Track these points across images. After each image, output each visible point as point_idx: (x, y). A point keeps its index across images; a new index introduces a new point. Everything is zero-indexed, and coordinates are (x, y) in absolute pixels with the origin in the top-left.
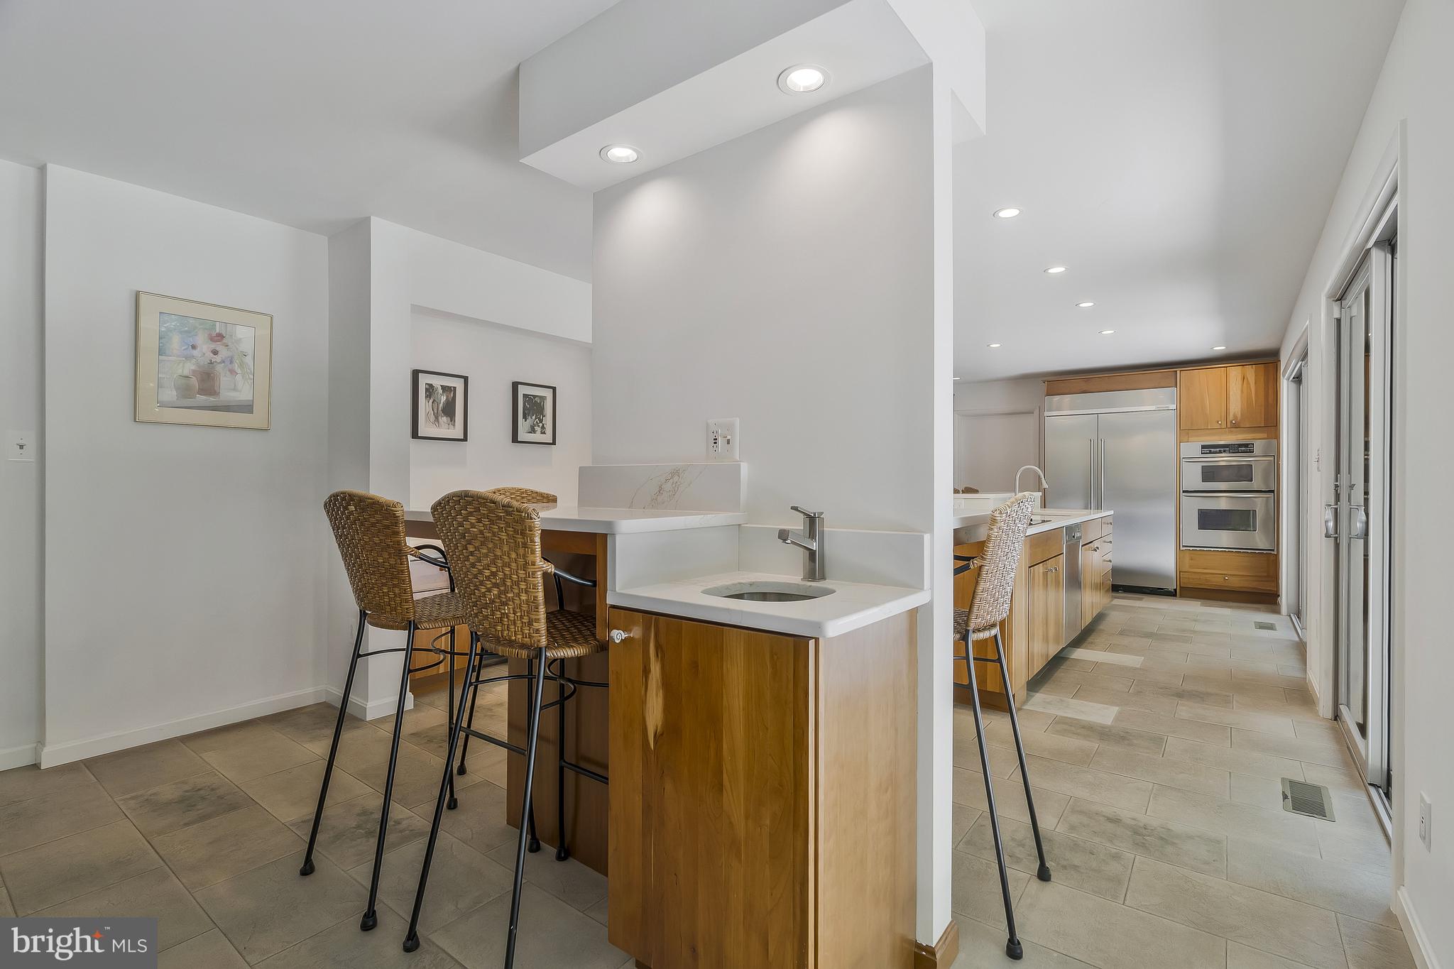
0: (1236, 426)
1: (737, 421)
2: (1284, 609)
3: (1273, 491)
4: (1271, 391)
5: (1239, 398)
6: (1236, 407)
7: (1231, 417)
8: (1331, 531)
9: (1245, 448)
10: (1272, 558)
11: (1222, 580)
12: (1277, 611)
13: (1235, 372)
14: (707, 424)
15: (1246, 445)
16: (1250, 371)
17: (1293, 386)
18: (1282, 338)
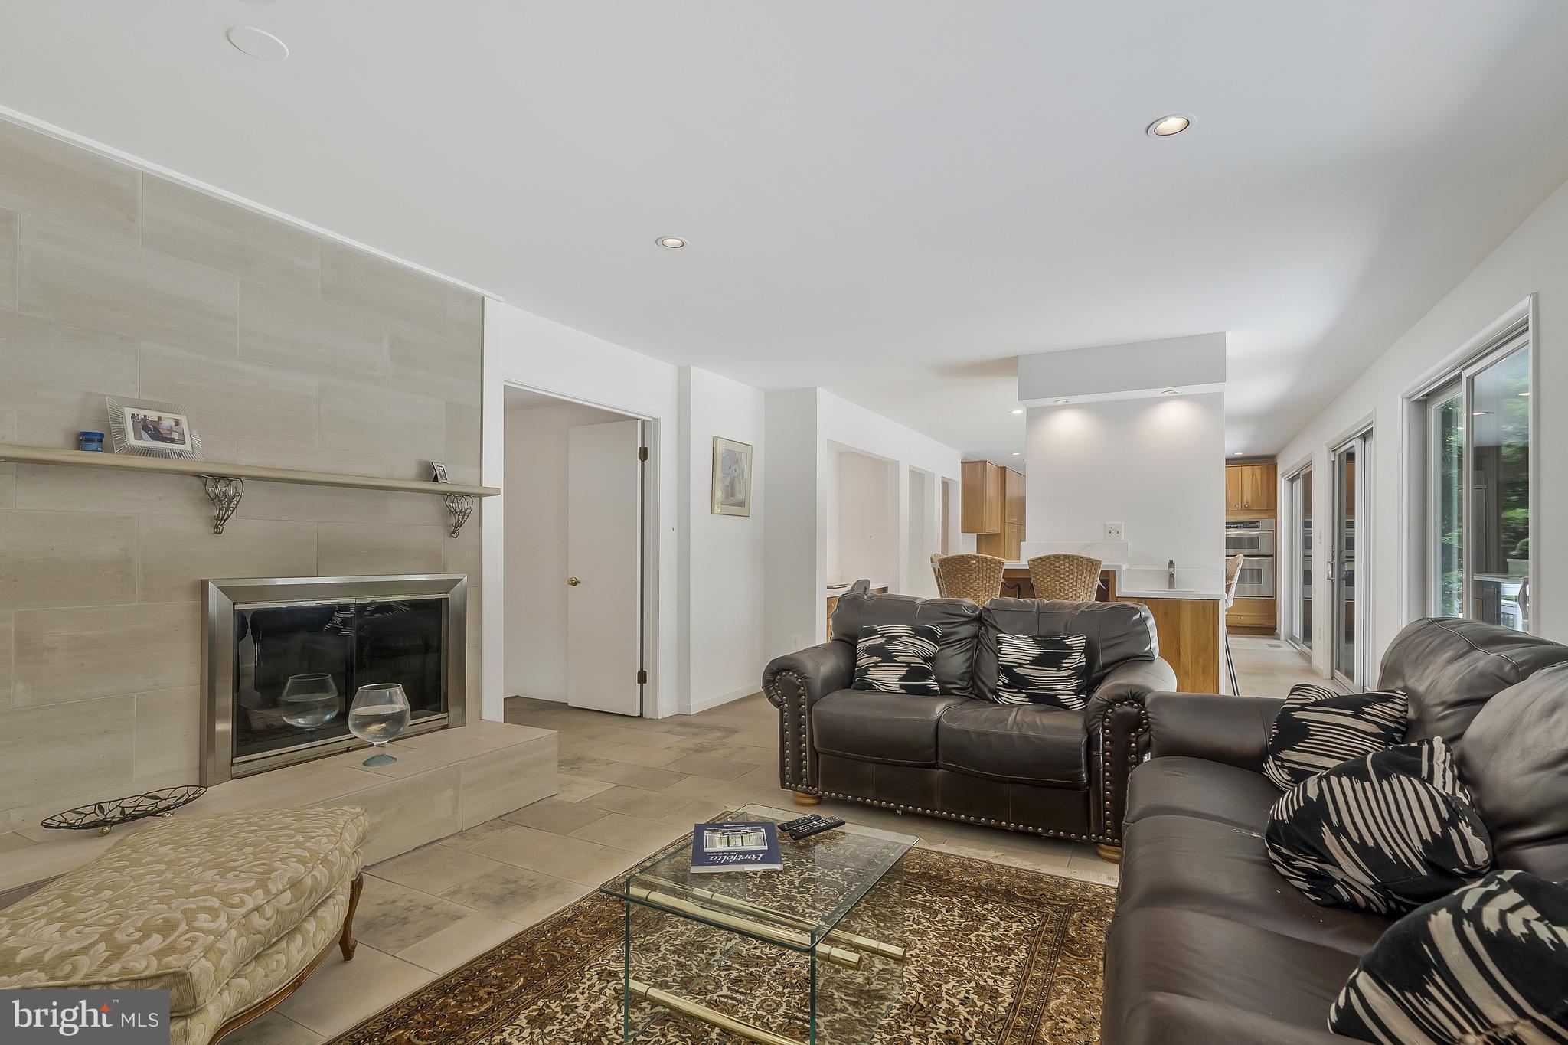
0: (1248, 509)
1: (1123, 523)
2: (1282, 637)
3: (1272, 556)
4: (1271, 487)
5: (1250, 489)
6: (1248, 496)
7: (1245, 502)
8: (1330, 576)
9: (1253, 525)
10: (1272, 602)
11: (1239, 619)
12: (1278, 638)
13: (1247, 470)
14: (1105, 525)
15: (1254, 523)
16: (1257, 470)
17: (1288, 483)
18: (1281, 449)
